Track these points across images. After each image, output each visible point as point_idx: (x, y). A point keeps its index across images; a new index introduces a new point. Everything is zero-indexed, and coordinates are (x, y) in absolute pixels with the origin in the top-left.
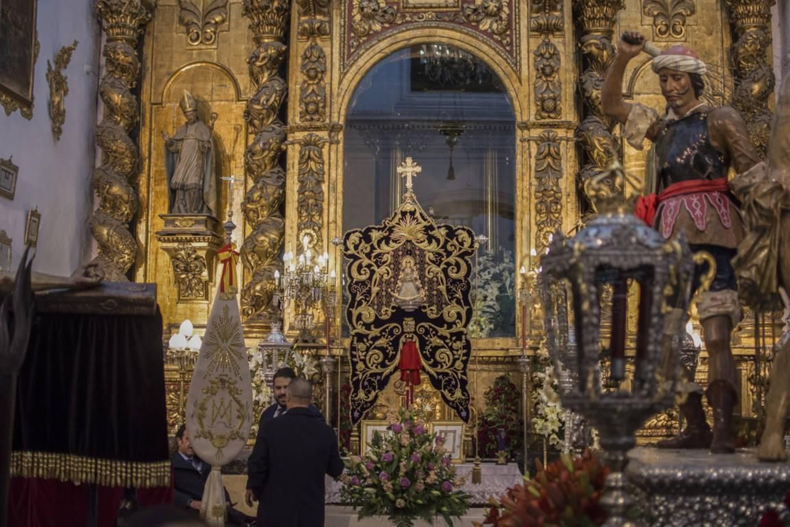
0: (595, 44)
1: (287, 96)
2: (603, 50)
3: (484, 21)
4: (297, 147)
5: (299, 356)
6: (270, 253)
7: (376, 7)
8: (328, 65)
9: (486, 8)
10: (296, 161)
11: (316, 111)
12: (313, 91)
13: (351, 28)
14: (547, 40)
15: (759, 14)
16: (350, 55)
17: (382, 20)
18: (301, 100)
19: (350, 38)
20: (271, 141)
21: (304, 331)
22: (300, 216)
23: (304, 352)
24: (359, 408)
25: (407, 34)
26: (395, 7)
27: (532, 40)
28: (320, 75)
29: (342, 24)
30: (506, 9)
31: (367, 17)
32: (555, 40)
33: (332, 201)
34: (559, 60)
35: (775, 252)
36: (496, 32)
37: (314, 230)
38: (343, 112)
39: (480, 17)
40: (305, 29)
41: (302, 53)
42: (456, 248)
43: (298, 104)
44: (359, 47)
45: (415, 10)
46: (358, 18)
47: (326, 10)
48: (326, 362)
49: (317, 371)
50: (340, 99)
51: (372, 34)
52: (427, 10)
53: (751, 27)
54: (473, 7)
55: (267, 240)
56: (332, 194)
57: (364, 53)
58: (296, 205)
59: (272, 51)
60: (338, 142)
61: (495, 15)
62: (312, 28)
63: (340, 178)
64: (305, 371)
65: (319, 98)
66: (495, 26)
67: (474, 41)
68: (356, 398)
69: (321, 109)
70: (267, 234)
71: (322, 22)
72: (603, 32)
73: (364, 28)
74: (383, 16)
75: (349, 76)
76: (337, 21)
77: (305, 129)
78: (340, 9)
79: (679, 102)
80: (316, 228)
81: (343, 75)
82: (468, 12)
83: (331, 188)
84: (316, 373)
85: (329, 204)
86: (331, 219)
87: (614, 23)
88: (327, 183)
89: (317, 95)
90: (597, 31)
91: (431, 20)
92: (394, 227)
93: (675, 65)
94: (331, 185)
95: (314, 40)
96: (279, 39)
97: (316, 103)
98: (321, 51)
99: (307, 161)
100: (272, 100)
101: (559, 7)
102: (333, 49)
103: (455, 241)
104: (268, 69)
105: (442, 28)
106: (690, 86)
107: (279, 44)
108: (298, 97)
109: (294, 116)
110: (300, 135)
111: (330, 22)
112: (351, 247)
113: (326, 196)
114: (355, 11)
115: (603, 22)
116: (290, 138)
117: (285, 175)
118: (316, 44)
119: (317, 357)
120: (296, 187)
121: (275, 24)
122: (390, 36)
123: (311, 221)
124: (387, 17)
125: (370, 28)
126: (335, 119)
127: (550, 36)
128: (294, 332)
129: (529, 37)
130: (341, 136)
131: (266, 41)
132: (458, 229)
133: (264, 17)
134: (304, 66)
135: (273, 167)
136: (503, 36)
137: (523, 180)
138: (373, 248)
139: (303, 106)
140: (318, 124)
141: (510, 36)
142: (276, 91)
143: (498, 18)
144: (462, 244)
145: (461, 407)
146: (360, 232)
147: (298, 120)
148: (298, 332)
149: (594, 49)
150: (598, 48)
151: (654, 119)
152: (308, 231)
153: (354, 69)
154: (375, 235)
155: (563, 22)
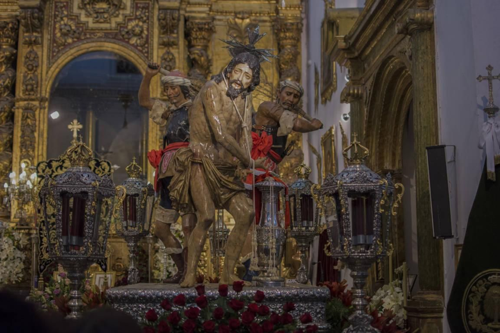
0: (197, 54)
1: (15, 81)
2: (201, 57)
3: (133, 38)
4: (21, 111)
5: (17, 234)
6: (4, 173)
7: (69, 29)
8: (40, 63)
9: (134, 31)
10: (20, 119)
11: (32, 90)
12: (31, 78)
13: (55, 41)
14: (168, 51)
15: (292, 38)
16: (53, 56)
17: (73, 36)
18: (23, 83)
19: (53, 47)
20: (5, 106)
21: (22, 219)
22: (21, 151)
23: (21, 231)
24: (44, 264)
25: (87, 46)
26: (81, 29)
27: (160, 51)
28: (35, 68)
29: (49, 38)
30: (146, 32)
31: (64, 35)
32: (173, 51)
33: (41, 143)
34: (175, 62)
35: (187, 183)
36: (139, 45)
37: (29, 159)
38: (48, 90)
39: (130, 36)
40: (26, 41)
41: (25, 55)
42: (100, 172)
43: (21, 85)
44: (58, 52)
45: (92, 31)
46: (58, 35)
47: (39, 30)
48: (34, 238)
49: (28, 243)
50: (47, 83)
51: (67, 45)
52: (99, 31)
53: (288, 44)
54: (126, 30)
55: (2, 165)
56: (41, 138)
57: (61, 56)
58: (19, 145)
59: (7, 53)
60: (45, 108)
61: (140, 35)
62: (30, 40)
63: (46, 129)
64: (21, 242)
65: (34, 82)
66: (138, 42)
67: (126, 50)
68: (42, 258)
69: (35, 89)
70: (2, 161)
71: (36, 37)
72: (202, 46)
73: (62, 41)
74: (73, 34)
75: (52, 69)
76: (46, 36)
77: (25, 100)
78: (48, 29)
79: (175, 101)
80: (31, 159)
81: (49, 68)
82: (123, 33)
83: (40, 135)
84: (28, 244)
85: (39, 145)
86: (40, 153)
87: (209, 41)
88: (37, 132)
89: (33, 80)
90: (198, 46)
91: (101, 37)
92: (65, 160)
93: (171, 81)
94: (40, 133)
95: (32, 48)
96: (12, 46)
97: (32, 85)
98: (36, 54)
99: (26, 119)
100: (7, 82)
101: (175, 31)
102: (43, 53)
103: (100, 168)
104: (5, 64)
105: (108, 42)
106: (181, 92)
107: (11, 49)
108: (22, 81)
109: (19, 92)
110: (22, 103)
111: (42, 37)
112: (41, 171)
113: (37, 139)
114: (57, 31)
115: (202, 41)
116: (17, 105)
117: (13, 126)
118: (33, 50)
119: (29, 234)
120: (20, 134)
121: (9, 37)
122: (77, 46)
123: (28, 154)
124: (76, 35)
125: (66, 41)
126: (43, 95)
127: (171, 49)
128: (16, 219)
129: (158, 48)
130: (47, 104)
131: (4, 47)
132: (102, 161)
133: (3, 33)
134: (25, 63)
135: (7, 122)
136: (143, 47)
137: (152, 132)
138: (53, 172)
139: (25, 86)
140: (33, 97)
141: (148, 48)
142: (9, 77)
143: (140, 37)
144: (104, 170)
145: (102, 263)
146: (46, 163)
147: (21, 94)
148: (18, 220)
149: (196, 56)
150: (198, 56)
151: (167, 109)
152: (26, 160)
153: (55, 65)
154: (55, 164)
155: (178, 41)
